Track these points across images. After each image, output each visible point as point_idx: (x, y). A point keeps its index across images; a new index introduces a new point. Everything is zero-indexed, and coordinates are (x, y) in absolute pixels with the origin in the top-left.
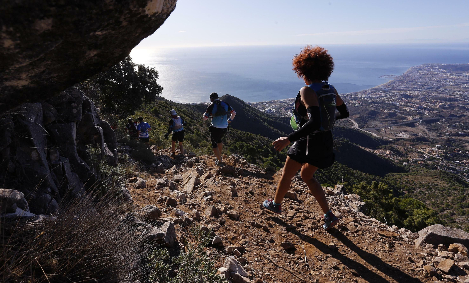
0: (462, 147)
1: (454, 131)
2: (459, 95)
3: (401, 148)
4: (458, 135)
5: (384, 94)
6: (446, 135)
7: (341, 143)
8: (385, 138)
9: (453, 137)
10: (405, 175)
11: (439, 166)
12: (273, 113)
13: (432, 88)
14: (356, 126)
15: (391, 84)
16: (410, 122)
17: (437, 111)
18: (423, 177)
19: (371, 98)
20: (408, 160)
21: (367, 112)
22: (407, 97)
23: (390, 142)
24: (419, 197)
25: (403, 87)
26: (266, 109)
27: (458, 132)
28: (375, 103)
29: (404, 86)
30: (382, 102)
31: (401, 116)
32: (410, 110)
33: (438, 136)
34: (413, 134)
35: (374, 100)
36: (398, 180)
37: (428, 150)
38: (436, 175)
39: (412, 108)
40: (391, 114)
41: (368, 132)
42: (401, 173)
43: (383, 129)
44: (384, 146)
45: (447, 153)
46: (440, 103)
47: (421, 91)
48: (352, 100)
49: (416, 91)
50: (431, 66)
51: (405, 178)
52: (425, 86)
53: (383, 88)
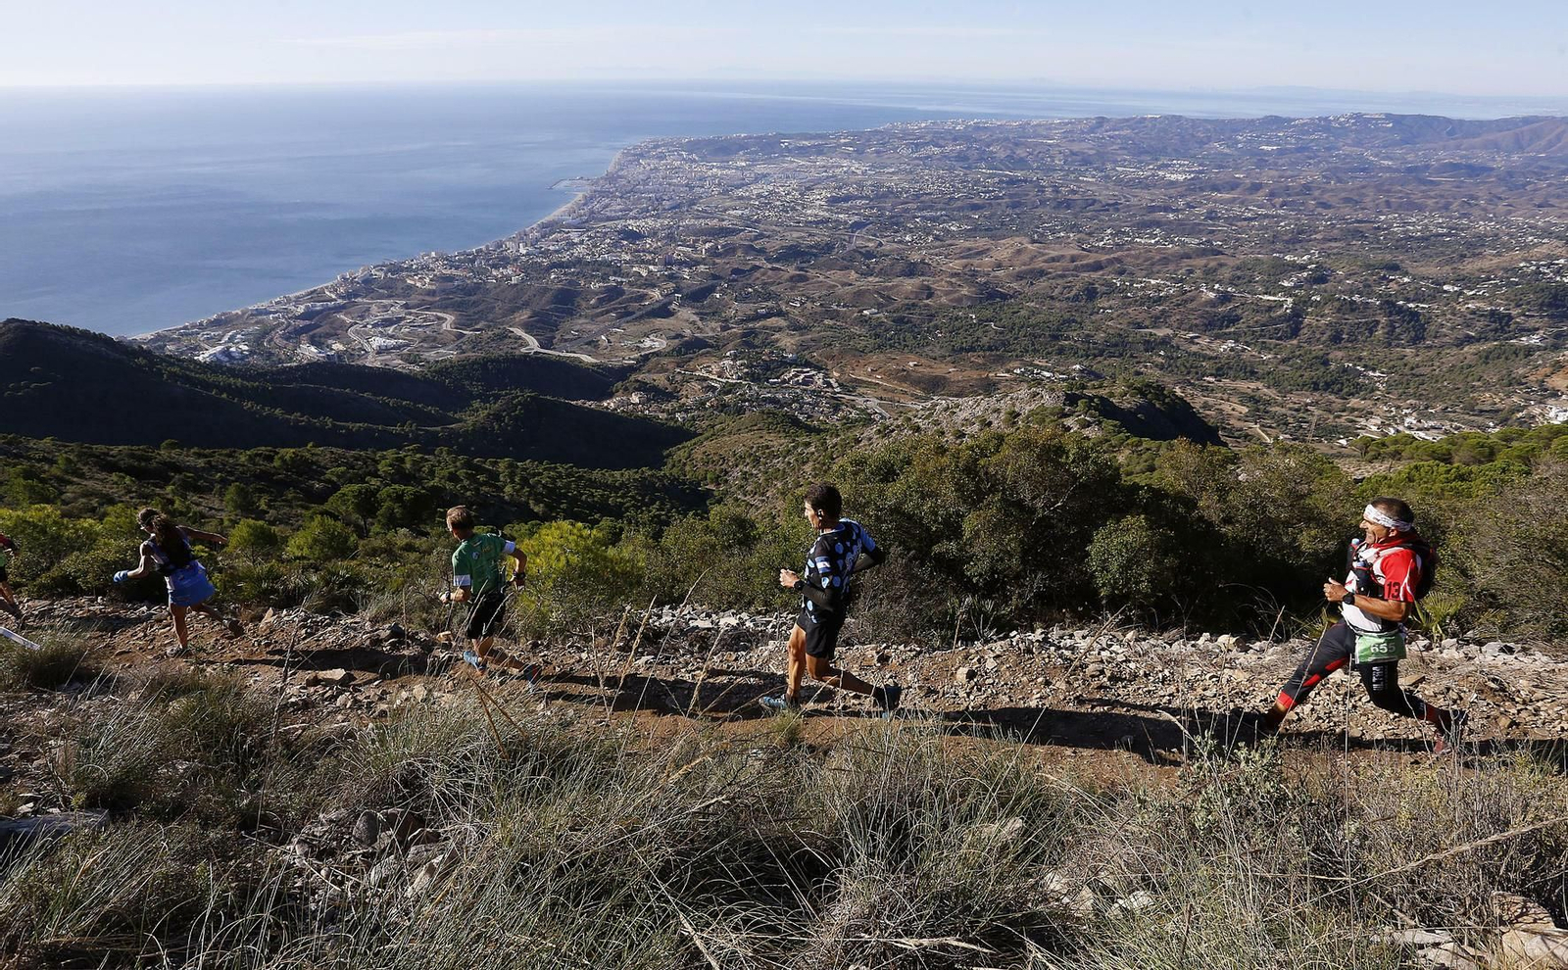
0: (772, 343)
1: (748, 308)
2: (735, 217)
3: (660, 380)
4: (758, 317)
5: (575, 237)
6: (736, 323)
7: (519, 403)
8: (615, 363)
9: (751, 325)
10: (695, 444)
11: (748, 400)
12: (242, 359)
13: (678, 206)
14: (533, 345)
15: (584, 205)
16: (658, 305)
17: (705, 265)
18: (734, 438)
19: (546, 253)
20: (684, 404)
21: (549, 295)
22: (634, 236)
23: (632, 369)
24: (749, 488)
25: (615, 211)
26: (212, 351)
27: (756, 311)
28: (560, 265)
29: (618, 207)
30: (579, 261)
31: (633, 293)
32: (650, 272)
33: (725, 328)
34: (673, 334)
35: (555, 258)
36: (685, 464)
37: (715, 368)
38: (756, 425)
39: (651, 267)
40: (609, 290)
41: (569, 355)
42: (685, 444)
43: (603, 337)
44: (620, 383)
45: (753, 366)
46: (705, 242)
47: (658, 216)
48: (495, 266)
49: (647, 217)
50: (663, 145)
51: (698, 454)
52: (664, 203)
53: (570, 220)
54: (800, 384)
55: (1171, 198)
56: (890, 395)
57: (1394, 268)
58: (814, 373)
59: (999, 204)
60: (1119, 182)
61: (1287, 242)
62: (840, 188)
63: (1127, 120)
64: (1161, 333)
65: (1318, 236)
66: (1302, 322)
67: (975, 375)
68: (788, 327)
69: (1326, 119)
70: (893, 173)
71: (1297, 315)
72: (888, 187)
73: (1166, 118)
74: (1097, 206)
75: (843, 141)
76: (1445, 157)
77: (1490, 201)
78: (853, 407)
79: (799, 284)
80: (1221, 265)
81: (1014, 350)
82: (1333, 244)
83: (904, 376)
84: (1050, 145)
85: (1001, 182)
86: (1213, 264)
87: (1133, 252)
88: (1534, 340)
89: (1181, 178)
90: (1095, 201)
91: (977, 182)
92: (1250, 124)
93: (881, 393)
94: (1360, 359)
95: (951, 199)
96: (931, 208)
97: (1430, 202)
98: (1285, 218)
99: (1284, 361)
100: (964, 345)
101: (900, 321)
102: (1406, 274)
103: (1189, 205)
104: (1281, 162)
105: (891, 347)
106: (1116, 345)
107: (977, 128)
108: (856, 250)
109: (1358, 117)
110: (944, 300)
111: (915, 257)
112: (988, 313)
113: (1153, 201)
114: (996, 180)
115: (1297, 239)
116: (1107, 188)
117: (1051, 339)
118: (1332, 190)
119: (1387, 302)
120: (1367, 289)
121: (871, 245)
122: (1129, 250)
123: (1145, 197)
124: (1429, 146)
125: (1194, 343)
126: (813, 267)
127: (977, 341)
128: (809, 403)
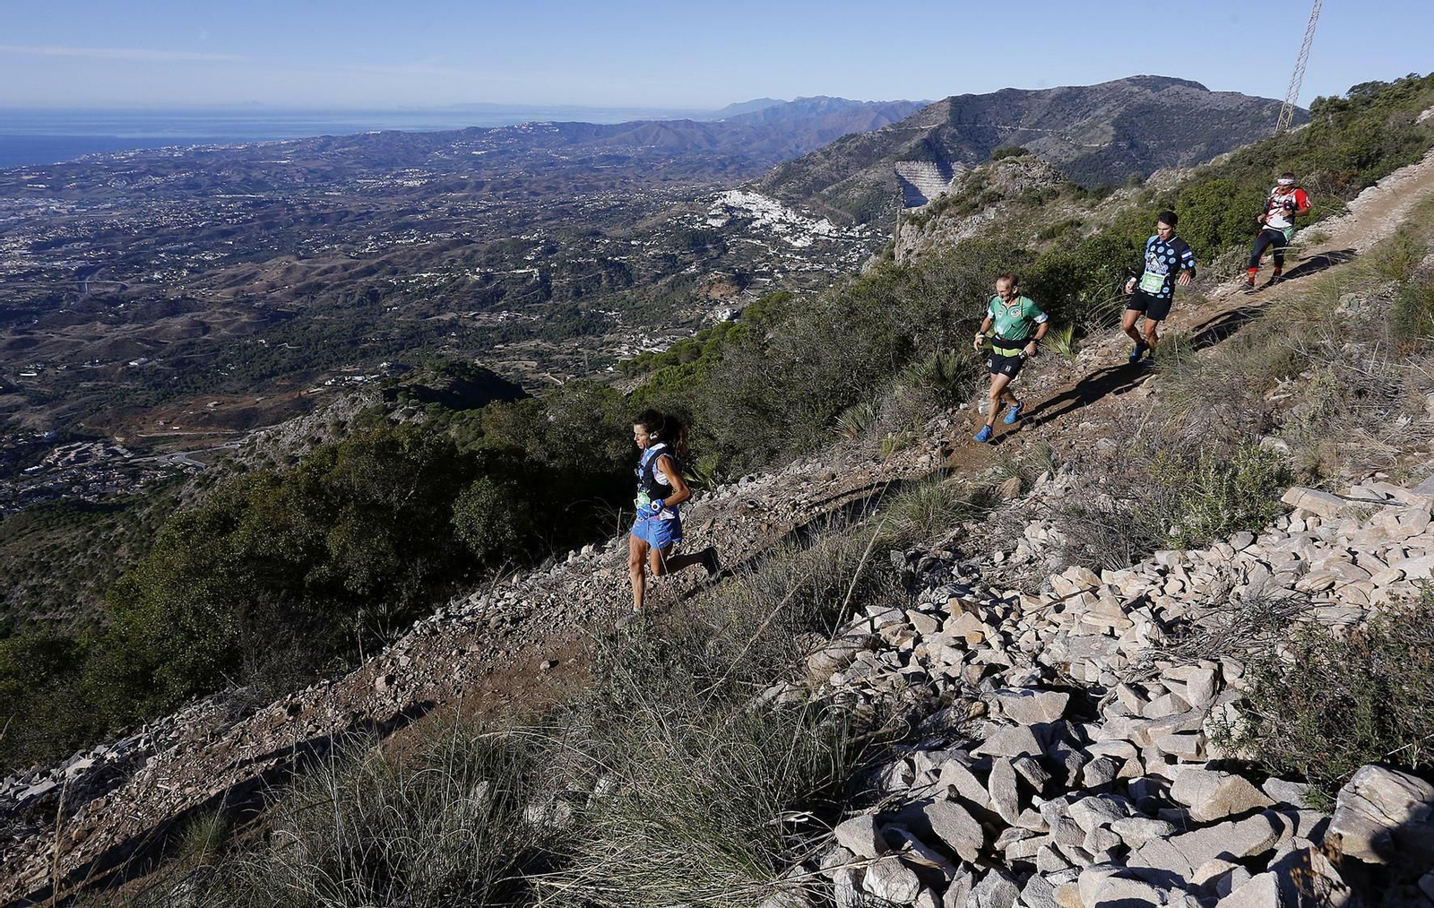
54: (74, 463)
55: (414, 201)
56: (196, 444)
57: (596, 234)
58: (87, 445)
59: (252, 227)
60: (363, 193)
61: (518, 225)
62: (43, 232)
63: (353, 137)
64: (447, 317)
65: (539, 218)
66: (550, 286)
67: (286, 397)
68: (29, 403)
69: (513, 127)
70: (110, 209)
71: (545, 280)
72: (111, 225)
73: (386, 133)
74: (350, 217)
75: (26, 178)
76: (598, 151)
77: (636, 180)
78: (157, 468)
79: (26, 350)
80: (475, 252)
81: (318, 364)
82: (552, 222)
83: (209, 420)
84: (284, 165)
85: (245, 205)
86: (468, 252)
87: (398, 253)
88: (693, 269)
89: (417, 183)
90: (347, 213)
91: (219, 208)
92: (456, 135)
93: (185, 444)
94: (599, 305)
95: (195, 228)
96: (175, 241)
97: (602, 183)
98: (510, 207)
99: (549, 318)
100: (264, 371)
101: (180, 364)
102: (605, 237)
103: (432, 206)
104: (492, 164)
105: (179, 393)
106: (412, 337)
107: (198, 153)
108: (95, 298)
109: (534, 124)
110: (224, 332)
111: (173, 295)
112: (278, 335)
113: (400, 206)
114: (239, 204)
115: (524, 222)
116: (355, 200)
117: (351, 346)
118: (535, 182)
119: (601, 259)
120: (585, 252)
121: (111, 290)
122: (394, 251)
123: (393, 204)
124: (589, 144)
125: (476, 320)
126: (39, 326)
127: (276, 364)
128: (95, 480)
